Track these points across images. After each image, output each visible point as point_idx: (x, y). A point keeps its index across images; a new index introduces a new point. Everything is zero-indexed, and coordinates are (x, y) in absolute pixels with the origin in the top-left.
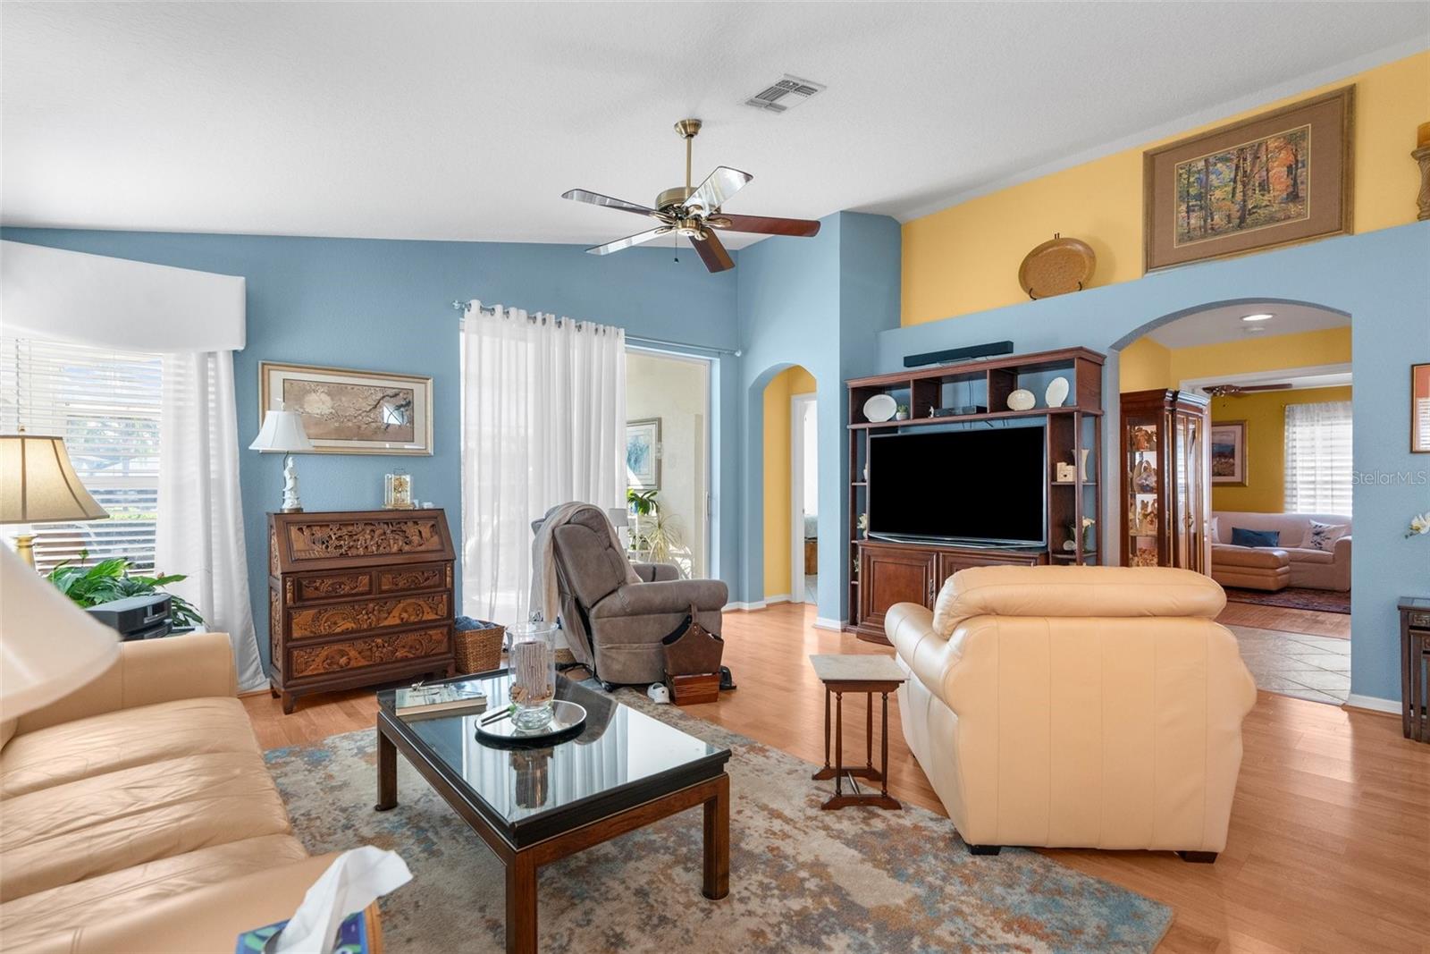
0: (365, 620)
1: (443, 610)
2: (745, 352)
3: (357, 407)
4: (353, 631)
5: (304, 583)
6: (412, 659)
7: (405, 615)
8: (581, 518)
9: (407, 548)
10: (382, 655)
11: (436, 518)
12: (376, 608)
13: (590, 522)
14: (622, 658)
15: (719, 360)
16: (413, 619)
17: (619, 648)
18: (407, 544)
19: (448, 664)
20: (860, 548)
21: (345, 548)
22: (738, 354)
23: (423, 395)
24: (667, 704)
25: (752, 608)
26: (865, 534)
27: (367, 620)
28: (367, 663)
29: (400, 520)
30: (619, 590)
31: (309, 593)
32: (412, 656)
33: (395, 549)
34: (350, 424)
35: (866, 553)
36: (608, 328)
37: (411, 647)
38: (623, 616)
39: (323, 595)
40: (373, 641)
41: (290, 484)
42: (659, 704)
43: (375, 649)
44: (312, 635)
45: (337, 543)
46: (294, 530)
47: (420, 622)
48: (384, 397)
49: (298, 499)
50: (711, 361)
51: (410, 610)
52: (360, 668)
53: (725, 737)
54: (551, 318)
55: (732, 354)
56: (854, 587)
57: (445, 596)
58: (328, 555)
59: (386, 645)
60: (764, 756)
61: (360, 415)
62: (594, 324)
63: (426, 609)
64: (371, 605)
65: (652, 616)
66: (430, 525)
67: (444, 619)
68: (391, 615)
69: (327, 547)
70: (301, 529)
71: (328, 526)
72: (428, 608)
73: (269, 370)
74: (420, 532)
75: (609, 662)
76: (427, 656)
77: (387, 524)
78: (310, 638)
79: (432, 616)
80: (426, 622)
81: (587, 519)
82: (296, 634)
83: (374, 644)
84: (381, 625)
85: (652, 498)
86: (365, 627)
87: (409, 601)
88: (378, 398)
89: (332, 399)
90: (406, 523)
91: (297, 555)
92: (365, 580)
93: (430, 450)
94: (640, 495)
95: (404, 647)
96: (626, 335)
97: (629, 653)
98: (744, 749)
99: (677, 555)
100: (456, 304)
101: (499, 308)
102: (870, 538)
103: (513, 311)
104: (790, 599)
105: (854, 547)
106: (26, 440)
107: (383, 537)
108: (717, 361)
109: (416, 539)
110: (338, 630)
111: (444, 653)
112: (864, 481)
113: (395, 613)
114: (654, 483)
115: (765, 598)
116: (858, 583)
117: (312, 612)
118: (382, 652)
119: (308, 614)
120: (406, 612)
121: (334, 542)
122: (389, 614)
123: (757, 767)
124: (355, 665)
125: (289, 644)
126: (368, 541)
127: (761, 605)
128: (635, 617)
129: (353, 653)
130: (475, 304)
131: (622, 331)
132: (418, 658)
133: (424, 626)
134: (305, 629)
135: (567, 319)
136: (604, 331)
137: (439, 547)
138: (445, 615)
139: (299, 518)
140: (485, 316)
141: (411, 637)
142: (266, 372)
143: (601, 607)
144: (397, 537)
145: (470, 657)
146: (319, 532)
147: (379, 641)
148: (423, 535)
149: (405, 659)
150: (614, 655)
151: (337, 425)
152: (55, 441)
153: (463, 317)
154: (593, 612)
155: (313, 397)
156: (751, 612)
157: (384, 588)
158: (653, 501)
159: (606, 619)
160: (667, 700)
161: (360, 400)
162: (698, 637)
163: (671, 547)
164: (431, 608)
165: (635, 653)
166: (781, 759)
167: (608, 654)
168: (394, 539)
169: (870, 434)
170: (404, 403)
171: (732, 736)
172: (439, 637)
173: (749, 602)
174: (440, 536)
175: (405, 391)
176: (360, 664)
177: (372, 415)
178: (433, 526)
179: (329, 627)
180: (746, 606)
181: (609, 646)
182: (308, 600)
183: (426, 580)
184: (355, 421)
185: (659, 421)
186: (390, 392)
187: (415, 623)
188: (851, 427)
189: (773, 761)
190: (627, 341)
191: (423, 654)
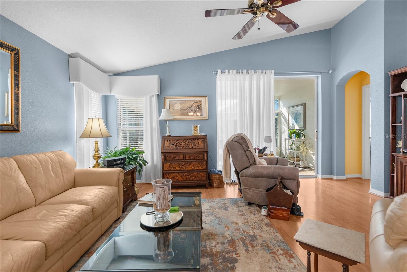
0: (182, 167)
1: (204, 167)
2: (334, 70)
3: (187, 106)
4: (179, 170)
5: (167, 156)
6: (195, 180)
7: (193, 167)
8: (236, 139)
9: (194, 147)
10: (187, 178)
11: (204, 138)
12: (185, 164)
13: (239, 140)
14: (251, 193)
15: (321, 76)
16: (196, 168)
17: (250, 189)
18: (194, 146)
19: (207, 184)
20: (396, 157)
21: (178, 146)
22: (330, 72)
23: (204, 101)
24: (265, 216)
25: (337, 179)
26: (401, 150)
27: (183, 167)
28: (183, 180)
29: (194, 139)
30: (250, 167)
31: (168, 158)
32: (195, 179)
33: (191, 147)
34: (185, 111)
35: (399, 160)
36: (267, 71)
37: (195, 177)
38: (251, 177)
39: (171, 159)
40: (184, 174)
41: (168, 128)
42: (263, 215)
43: (185, 176)
44: (169, 170)
45: (176, 145)
46: (166, 141)
47: (197, 170)
48: (194, 103)
49: (169, 132)
50: (318, 77)
51: (195, 166)
52: (180, 181)
53: (278, 242)
54: (245, 71)
55: (328, 72)
56: (393, 177)
57: (205, 163)
58: (173, 148)
59: (188, 175)
60: (289, 261)
61: (188, 109)
62: (261, 70)
63: (199, 166)
64: (184, 163)
65: (264, 179)
66: (202, 141)
67: (204, 170)
68: (189, 167)
69: (173, 146)
70: (168, 141)
71: (175, 140)
72: (200, 166)
73: (166, 99)
74: (199, 142)
75: (246, 194)
76: (200, 180)
77: (190, 140)
78: (168, 171)
79: (201, 168)
80: (199, 170)
81: (238, 140)
82: (165, 169)
83: (185, 175)
84: (187, 169)
85: (302, 132)
86: (182, 169)
87: (194, 163)
88: (193, 103)
89: (181, 105)
90: (195, 140)
91: (165, 148)
92: (182, 156)
93: (207, 118)
94: (297, 131)
95: (193, 177)
96: (274, 72)
97: (253, 192)
98: (282, 252)
99: (311, 154)
100: (213, 72)
101: (227, 71)
102: (404, 152)
103: (231, 71)
104: (361, 177)
105: (393, 157)
106: (93, 119)
107: (188, 144)
108: (320, 76)
109: (197, 144)
110: (175, 169)
111: (205, 180)
112: (401, 123)
113: (191, 166)
114: (303, 127)
115: (345, 175)
116: (395, 175)
117: (169, 164)
118: (187, 177)
119: (168, 164)
120: (194, 166)
121: (175, 145)
122: (189, 166)
123: (281, 266)
124: (180, 180)
125: (163, 172)
126: (184, 145)
127: (344, 178)
128: (256, 178)
129: (179, 177)
130: (219, 71)
131: (273, 71)
132: (197, 180)
133: (199, 171)
134: (167, 168)
135: (251, 70)
136: (266, 72)
137: (203, 147)
138: (205, 168)
139: (170, 138)
140: (223, 74)
141: (195, 174)
142: (165, 99)
143: (243, 172)
144: (192, 144)
145: (214, 182)
146: (172, 142)
147: (186, 174)
148: (200, 144)
149: (193, 180)
150: (248, 192)
151: (182, 112)
152: (99, 119)
153: (217, 76)
154: (240, 174)
155: (176, 105)
156: (337, 180)
157: (187, 158)
158: (302, 134)
159: (245, 178)
160: (266, 214)
161: (188, 105)
162: (279, 191)
163: (309, 151)
164: (201, 166)
165: (256, 193)
166: (297, 266)
167: (246, 191)
168: (191, 144)
169: (404, 97)
170: (200, 104)
171: (282, 242)
172: (203, 175)
173: (336, 176)
174: (204, 144)
175: (200, 101)
176: (181, 180)
177: (191, 109)
178: (203, 141)
179: (173, 168)
180: (335, 177)
181: (246, 188)
182: (168, 160)
183: (199, 157)
184: (187, 110)
185: (304, 104)
186: (196, 101)
187: (196, 170)
188: (391, 95)
189: (292, 265)
190: (275, 75)
191: (198, 179)
